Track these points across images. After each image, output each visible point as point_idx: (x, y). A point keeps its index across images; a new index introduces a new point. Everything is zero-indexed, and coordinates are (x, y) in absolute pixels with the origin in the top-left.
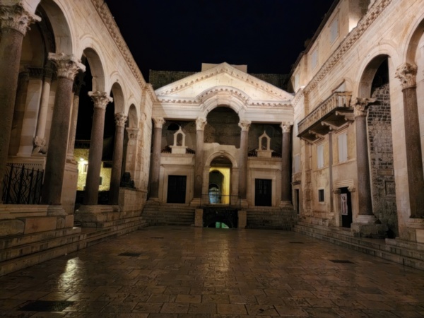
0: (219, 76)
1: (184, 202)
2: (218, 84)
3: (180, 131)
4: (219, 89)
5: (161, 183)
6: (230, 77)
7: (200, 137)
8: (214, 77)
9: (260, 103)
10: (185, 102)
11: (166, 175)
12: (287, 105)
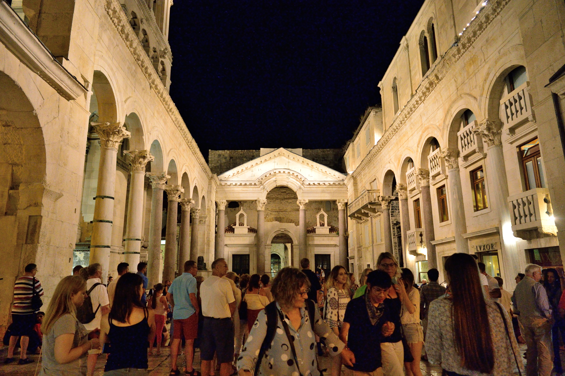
0: (277, 159)
2: (276, 167)
3: (241, 212)
4: (277, 171)
6: (287, 160)
7: (261, 216)
8: (273, 160)
9: (316, 183)
10: (246, 184)
11: (231, 254)
12: (341, 185)
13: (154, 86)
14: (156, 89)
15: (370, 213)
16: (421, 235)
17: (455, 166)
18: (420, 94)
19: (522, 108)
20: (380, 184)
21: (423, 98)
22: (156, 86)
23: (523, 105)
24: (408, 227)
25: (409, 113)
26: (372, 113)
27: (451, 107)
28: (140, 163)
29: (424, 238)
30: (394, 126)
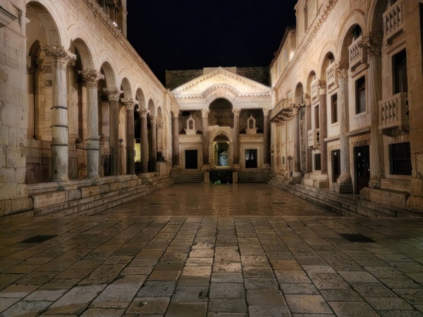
1: (196, 168)
2: (216, 83)
3: (191, 118)
4: (217, 87)
5: (180, 156)
6: (225, 77)
7: (205, 122)
8: (213, 78)
9: (247, 95)
10: (193, 98)
11: (184, 150)
12: (267, 96)
13: (97, 15)
14: (101, 17)
15: (285, 118)
16: (318, 134)
17: (344, 76)
18: (322, 13)
19: (399, 20)
20: (292, 95)
21: (325, 17)
22: (100, 14)
23: (400, 17)
24: (309, 128)
25: (314, 32)
26: (290, 35)
27: (345, 23)
28: (93, 81)
29: (320, 136)
30: (303, 45)
